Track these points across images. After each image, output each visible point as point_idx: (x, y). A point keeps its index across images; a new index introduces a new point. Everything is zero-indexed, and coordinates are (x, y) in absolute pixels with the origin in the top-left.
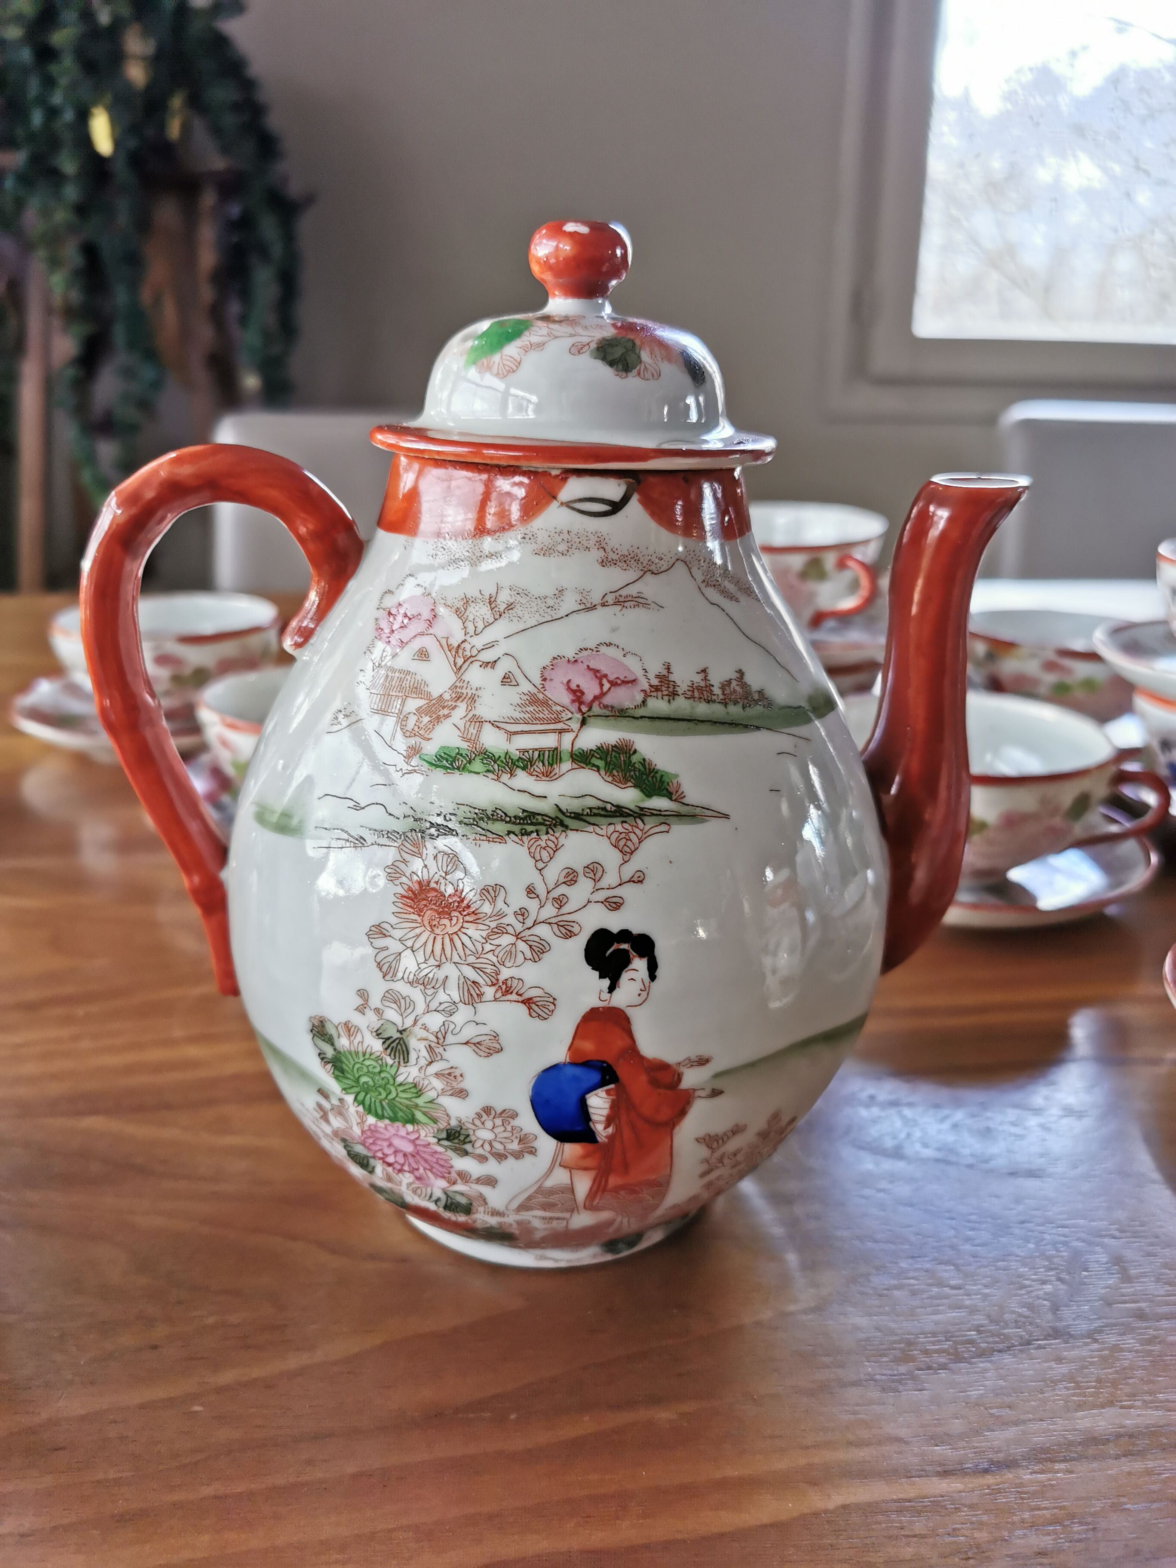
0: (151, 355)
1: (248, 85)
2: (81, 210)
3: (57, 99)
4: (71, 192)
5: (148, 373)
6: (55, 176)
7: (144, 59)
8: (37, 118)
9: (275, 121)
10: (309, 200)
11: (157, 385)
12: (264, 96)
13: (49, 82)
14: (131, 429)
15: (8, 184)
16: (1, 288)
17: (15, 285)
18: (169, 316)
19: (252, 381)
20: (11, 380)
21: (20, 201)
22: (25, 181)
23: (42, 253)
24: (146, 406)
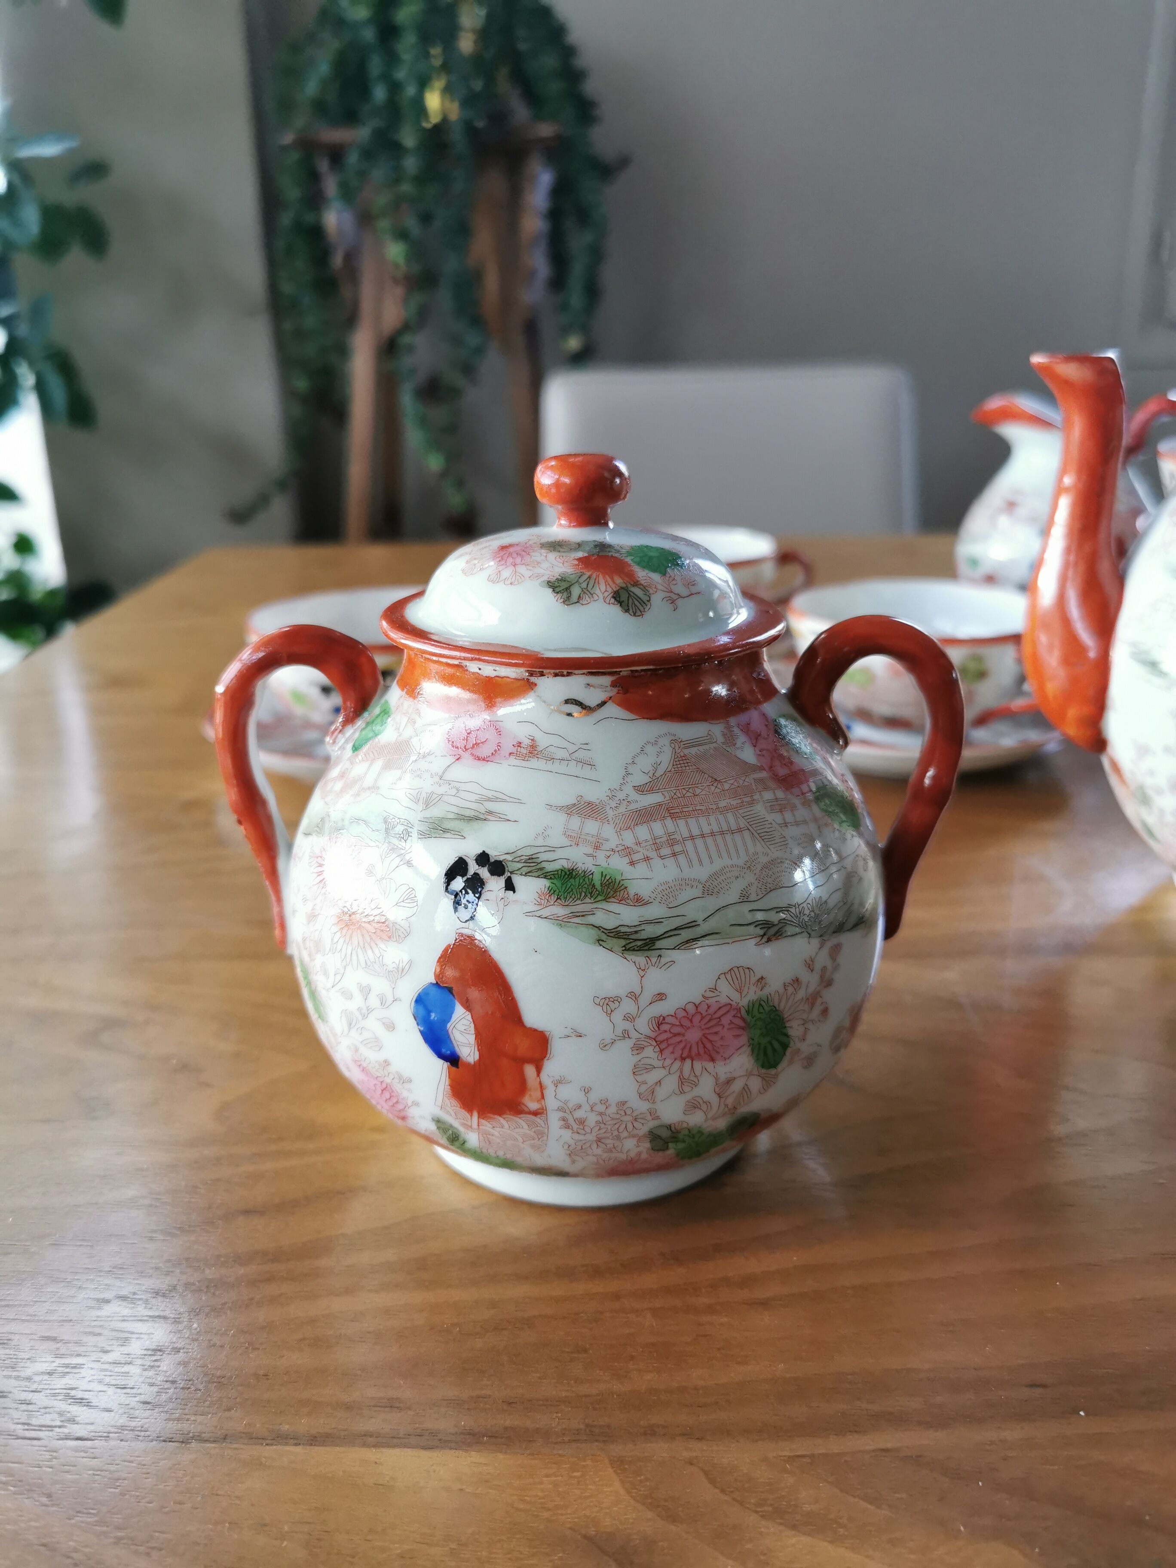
0: (477, 321)
1: (568, 52)
2: (420, 180)
3: (401, 74)
4: (411, 164)
5: (473, 339)
6: (396, 149)
7: (474, 31)
8: (380, 93)
9: (591, 87)
10: (624, 162)
11: (479, 351)
12: (582, 61)
13: (392, 59)
14: (455, 393)
15: (353, 158)
16: (337, 260)
17: (351, 257)
18: (492, 282)
19: (574, 343)
20: (343, 350)
21: (362, 174)
22: (368, 154)
23: (384, 224)
24: (468, 369)
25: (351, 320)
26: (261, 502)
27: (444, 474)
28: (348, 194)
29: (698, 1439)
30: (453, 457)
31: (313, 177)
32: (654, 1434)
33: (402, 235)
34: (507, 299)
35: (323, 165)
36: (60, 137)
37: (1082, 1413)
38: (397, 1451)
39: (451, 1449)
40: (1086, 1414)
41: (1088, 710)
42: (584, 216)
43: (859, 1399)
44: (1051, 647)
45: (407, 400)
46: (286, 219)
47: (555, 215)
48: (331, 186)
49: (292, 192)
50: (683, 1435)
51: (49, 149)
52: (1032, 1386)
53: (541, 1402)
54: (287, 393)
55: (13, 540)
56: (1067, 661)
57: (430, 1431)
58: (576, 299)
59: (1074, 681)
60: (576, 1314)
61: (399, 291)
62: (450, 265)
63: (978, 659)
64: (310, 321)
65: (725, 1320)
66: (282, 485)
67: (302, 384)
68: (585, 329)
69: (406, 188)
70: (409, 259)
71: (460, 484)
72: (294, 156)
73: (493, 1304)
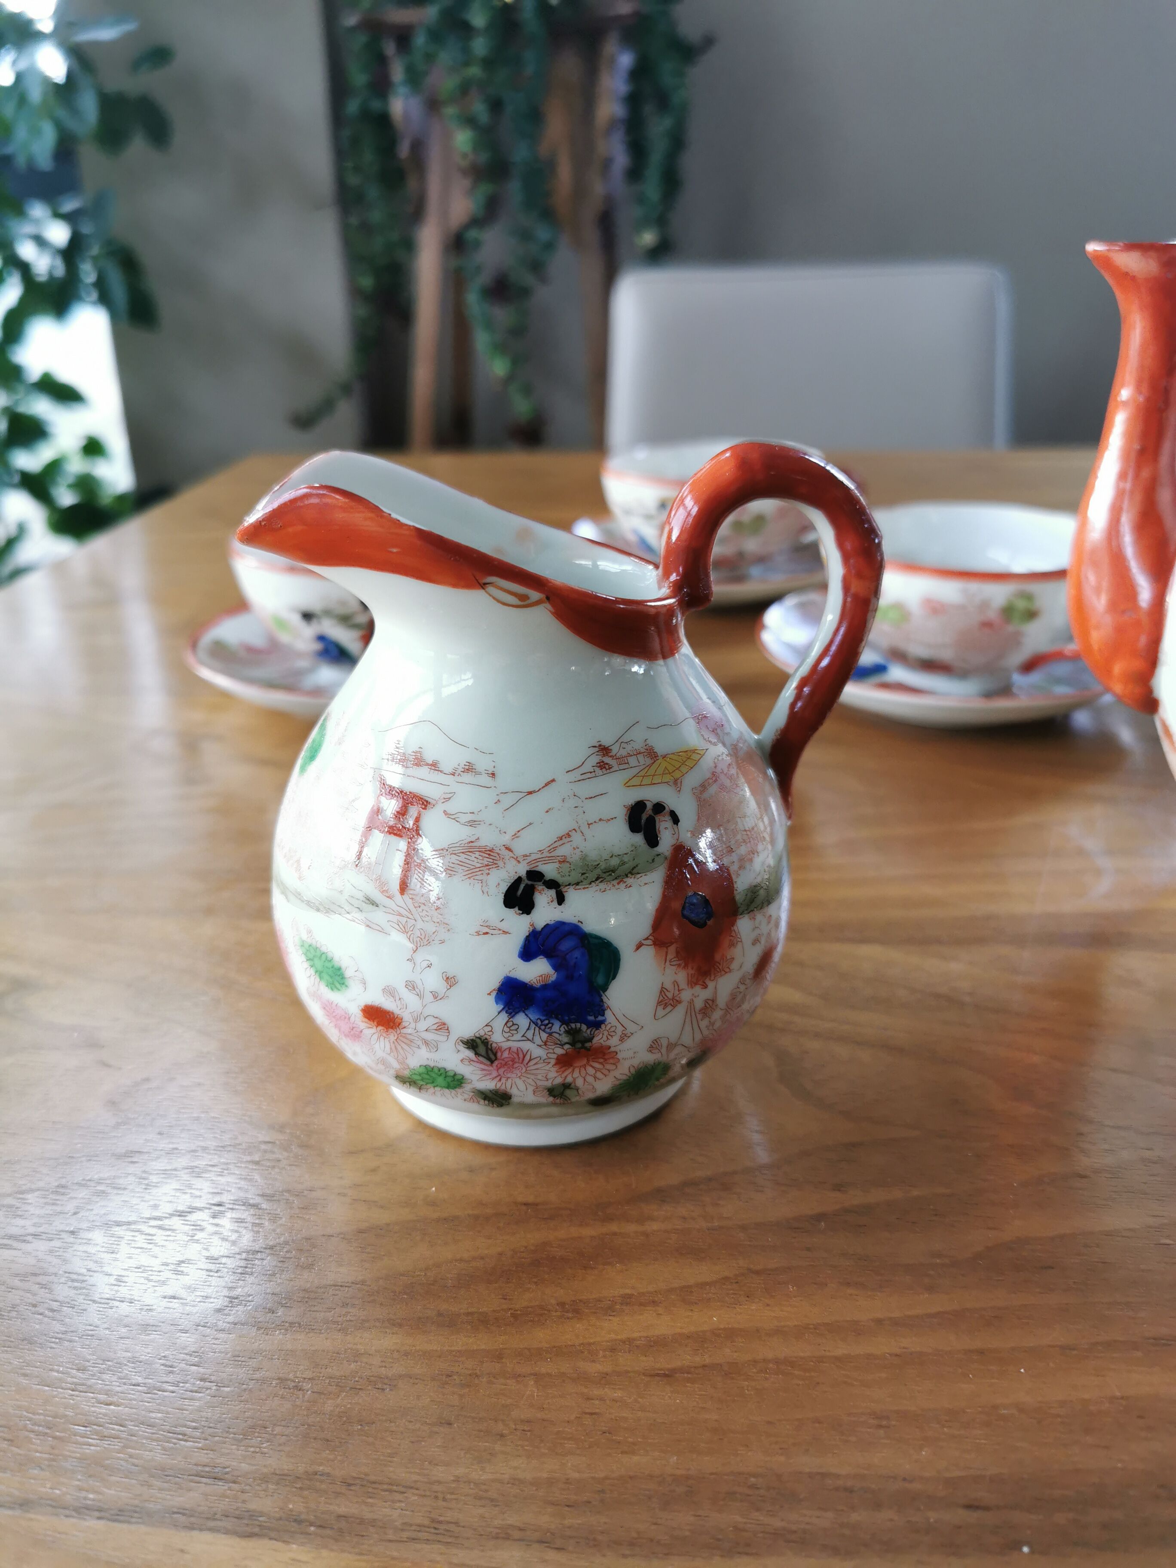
0: (548, 214)
2: (489, 63)
4: (480, 46)
5: (543, 233)
6: (465, 29)
10: (709, 42)
11: (549, 246)
14: (524, 293)
15: (420, 40)
16: (404, 150)
17: (418, 146)
18: (565, 173)
19: (648, 238)
20: (409, 245)
21: (430, 58)
22: (436, 36)
23: (450, 111)
24: (537, 267)
25: (417, 214)
26: (325, 407)
27: (510, 378)
28: (414, 79)
29: (557, 1549)
30: (518, 361)
31: (381, 62)
32: (507, 1537)
33: (470, 121)
34: (580, 191)
35: (390, 48)
36: (119, 21)
37: (1026, 1549)
38: (207, 1536)
39: (271, 1539)
40: (1032, 1552)
41: (1138, 664)
42: (663, 101)
43: (758, 1510)
44: (1098, 590)
45: (473, 299)
46: (353, 107)
47: (633, 101)
48: (397, 72)
49: (359, 78)
50: (541, 1542)
51: (106, 34)
52: (969, 1507)
53: (385, 1487)
54: (355, 293)
55: (83, 443)
56: (1113, 606)
57: (251, 1513)
58: (652, 188)
59: (1120, 630)
60: (448, 1376)
61: (466, 183)
62: (520, 153)
63: (1028, 597)
64: (376, 216)
65: (618, 1394)
66: (346, 389)
67: (367, 282)
68: (661, 222)
69: (475, 71)
70: (477, 146)
71: (527, 390)
72: (361, 39)
73: (357, 1356)
